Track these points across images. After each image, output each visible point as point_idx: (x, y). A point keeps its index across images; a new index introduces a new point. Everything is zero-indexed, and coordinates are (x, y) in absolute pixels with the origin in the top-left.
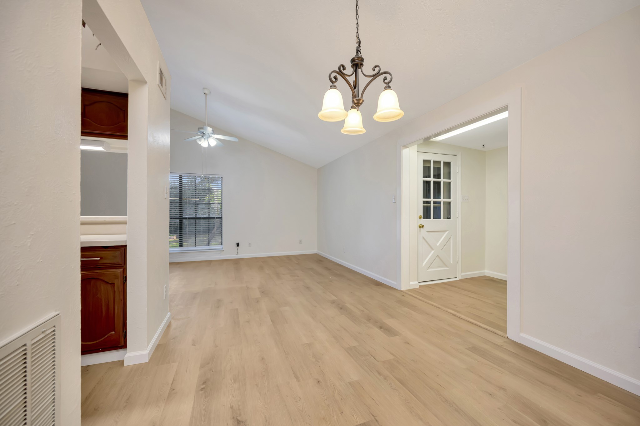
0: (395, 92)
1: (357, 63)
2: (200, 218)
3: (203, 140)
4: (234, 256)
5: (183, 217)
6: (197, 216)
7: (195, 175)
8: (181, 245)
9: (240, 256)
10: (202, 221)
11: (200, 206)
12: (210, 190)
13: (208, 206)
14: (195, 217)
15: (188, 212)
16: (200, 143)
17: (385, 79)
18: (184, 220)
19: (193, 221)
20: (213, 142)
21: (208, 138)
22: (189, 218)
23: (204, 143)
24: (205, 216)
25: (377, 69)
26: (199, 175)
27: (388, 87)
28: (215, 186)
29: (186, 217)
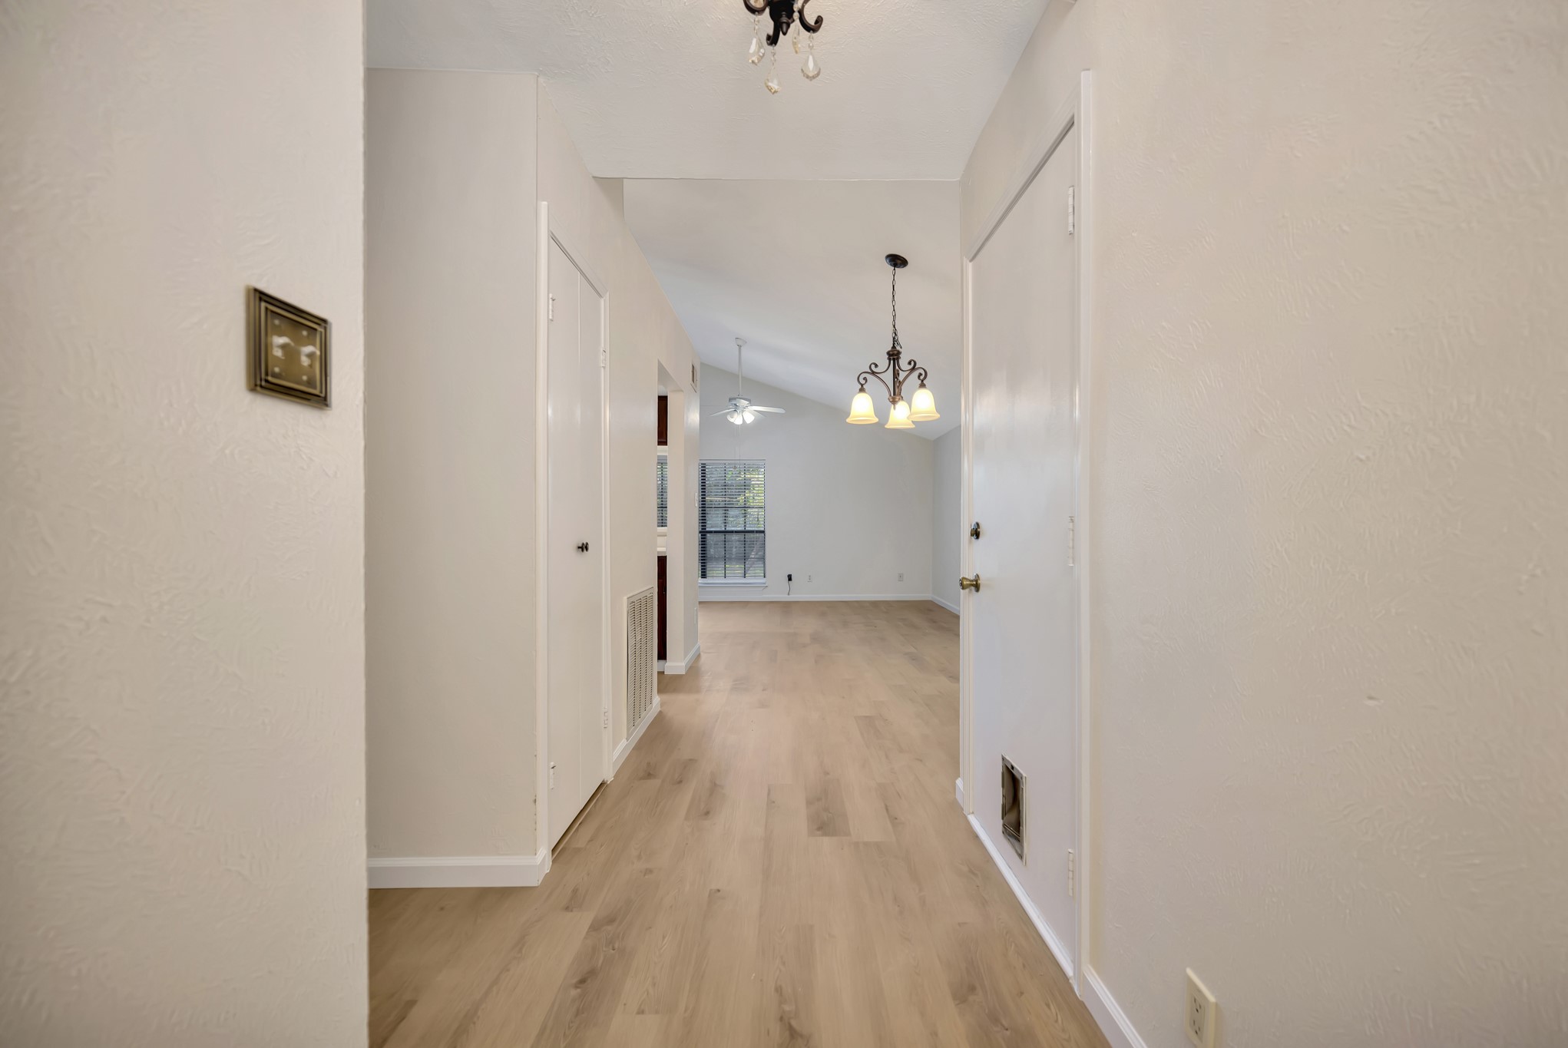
0: (932, 392)
1: (894, 356)
2: (732, 532)
3: (736, 415)
4: (784, 597)
5: (707, 529)
6: (728, 529)
7: (725, 462)
8: (704, 575)
9: (793, 597)
10: (735, 537)
11: (732, 512)
12: (746, 486)
13: (743, 512)
14: (723, 529)
15: (715, 522)
16: (732, 420)
17: (920, 374)
18: (708, 535)
19: (721, 537)
20: (749, 418)
21: (743, 411)
22: (716, 532)
23: (737, 420)
24: (739, 529)
25: (913, 363)
26: (729, 462)
27: (922, 385)
28: (757, 478)
29: (712, 529)
